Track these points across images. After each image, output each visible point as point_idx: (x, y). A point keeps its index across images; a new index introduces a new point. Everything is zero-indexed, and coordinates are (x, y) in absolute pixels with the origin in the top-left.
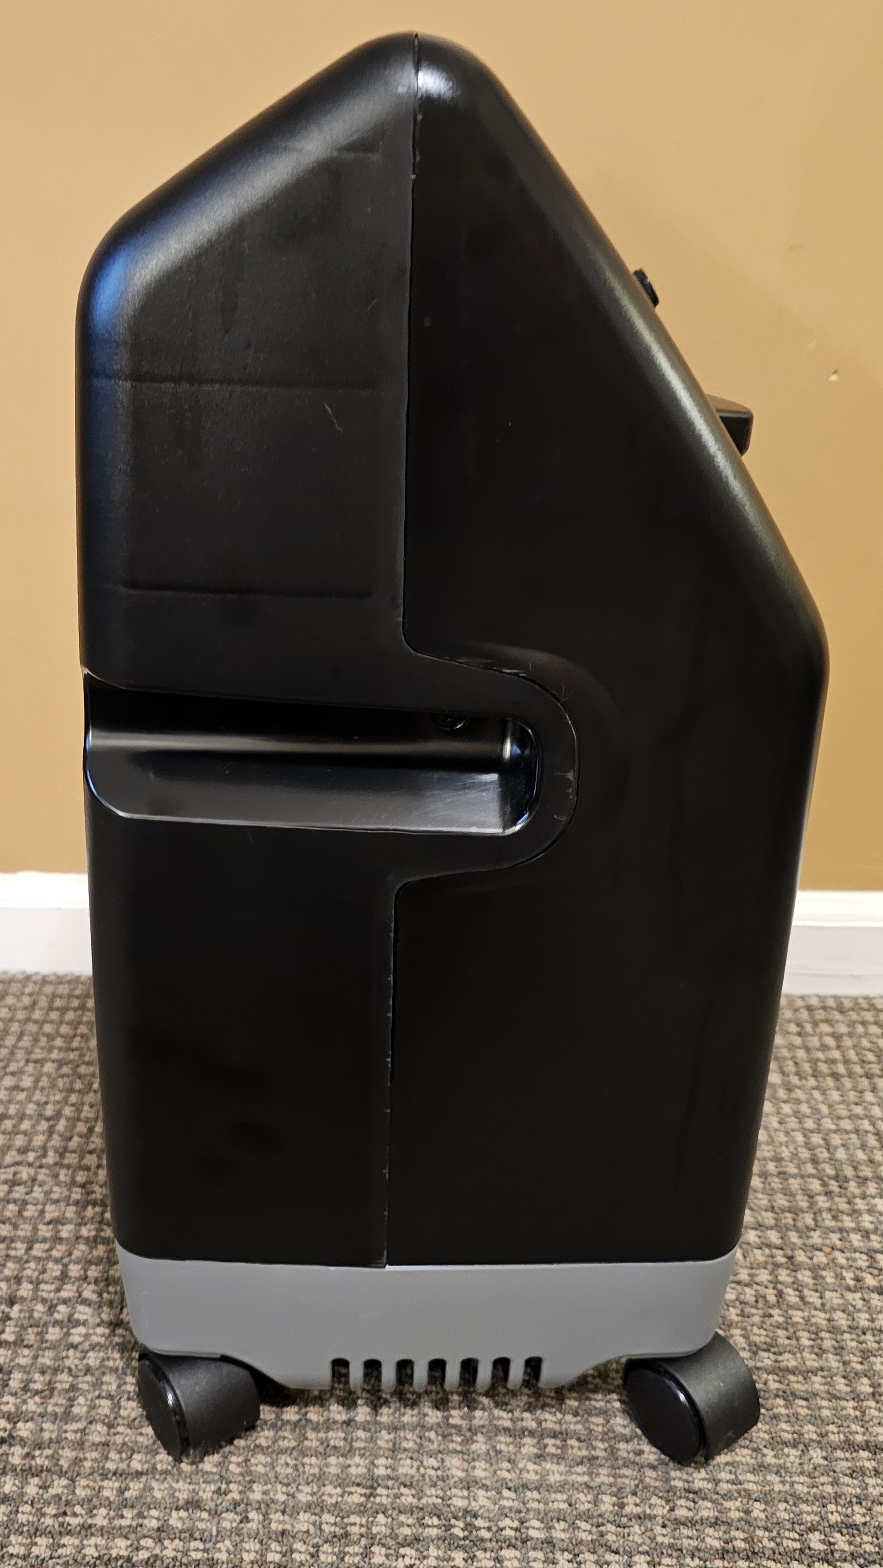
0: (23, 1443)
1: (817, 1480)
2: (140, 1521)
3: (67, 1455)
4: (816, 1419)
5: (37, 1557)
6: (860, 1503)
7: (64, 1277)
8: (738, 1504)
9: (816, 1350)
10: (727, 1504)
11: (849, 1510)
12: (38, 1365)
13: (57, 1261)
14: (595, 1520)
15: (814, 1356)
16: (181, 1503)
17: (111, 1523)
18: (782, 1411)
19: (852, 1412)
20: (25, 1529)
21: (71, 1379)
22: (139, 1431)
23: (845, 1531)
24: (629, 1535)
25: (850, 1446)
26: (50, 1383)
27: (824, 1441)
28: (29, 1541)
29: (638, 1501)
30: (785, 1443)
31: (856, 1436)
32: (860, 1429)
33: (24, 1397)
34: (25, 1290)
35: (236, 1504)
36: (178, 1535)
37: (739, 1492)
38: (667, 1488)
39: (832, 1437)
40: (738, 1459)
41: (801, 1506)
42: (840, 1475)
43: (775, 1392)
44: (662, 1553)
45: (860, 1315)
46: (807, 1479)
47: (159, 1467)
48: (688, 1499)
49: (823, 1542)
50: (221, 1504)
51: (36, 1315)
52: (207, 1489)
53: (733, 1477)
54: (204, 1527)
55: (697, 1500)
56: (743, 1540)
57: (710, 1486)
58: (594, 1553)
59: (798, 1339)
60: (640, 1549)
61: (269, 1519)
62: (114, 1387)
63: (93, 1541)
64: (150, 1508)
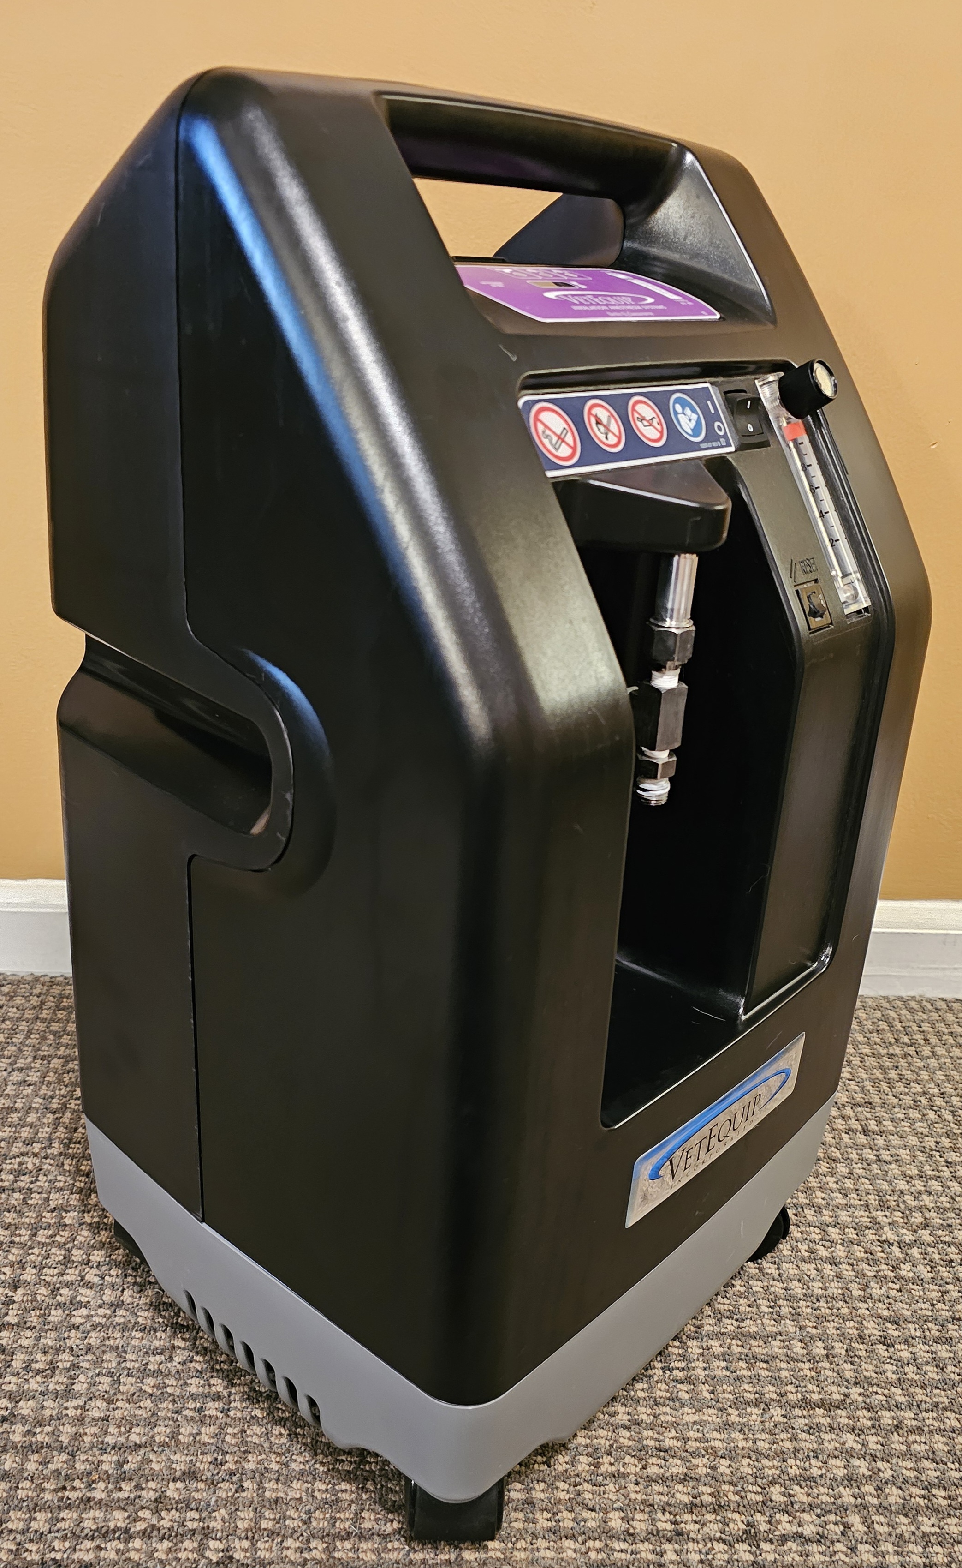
0: (24, 1421)
1: (777, 1437)
2: (139, 1493)
3: (67, 1431)
4: (775, 1380)
5: (36, 1531)
6: (817, 1457)
7: (67, 1261)
8: (705, 1460)
9: (775, 1316)
10: (695, 1461)
11: (807, 1463)
12: (40, 1345)
13: (60, 1246)
14: (573, 1480)
15: (773, 1322)
16: (178, 1474)
17: (109, 1496)
18: (745, 1372)
19: (808, 1373)
20: (25, 1504)
21: (72, 1358)
22: (138, 1405)
23: (804, 1484)
24: (604, 1493)
25: (806, 1403)
26: (51, 1362)
27: (784, 1400)
28: (28, 1516)
29: (612, 1460)
30: (748, 1403)
31: (813, 1395)
32: (815, 1389)
33: (26, 1377)
34: (29, 1275)
35: (232, 1474)
36: (175, 1506)
37: (706, 1450)
38: (640, 1446)
39: (790, 1396)
40: (705, 1418)
41: (762, 1461)
42: (799, 1431)
43: (738, 1355)
44: (636, 1509)
45: (814, 1284)
46: (767, 1436)
47: (157, 1439)
48: (659, 1457)
49: (783, 1494)
50: (218, 1473)
51: (39, 1298)
52: (204, 1460)
53: (700, 1435)
54: (200, 1497)
55: (667, 1458)
56: (710, 1495)
57: (679, 1444)
58: (572, 1511)
59: (758, 1307)
60: (615, 1506)
61: (263, 1488)
62: (114, 1365)
63: (91, 1514)
64: (148, 1481)
